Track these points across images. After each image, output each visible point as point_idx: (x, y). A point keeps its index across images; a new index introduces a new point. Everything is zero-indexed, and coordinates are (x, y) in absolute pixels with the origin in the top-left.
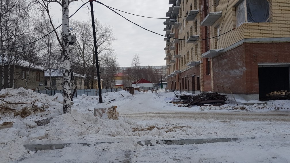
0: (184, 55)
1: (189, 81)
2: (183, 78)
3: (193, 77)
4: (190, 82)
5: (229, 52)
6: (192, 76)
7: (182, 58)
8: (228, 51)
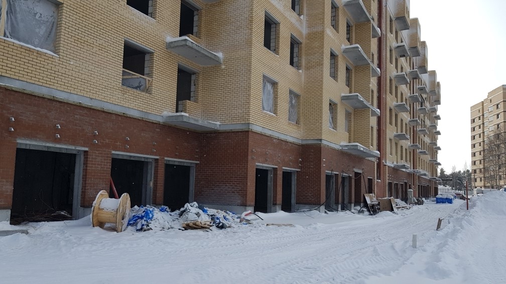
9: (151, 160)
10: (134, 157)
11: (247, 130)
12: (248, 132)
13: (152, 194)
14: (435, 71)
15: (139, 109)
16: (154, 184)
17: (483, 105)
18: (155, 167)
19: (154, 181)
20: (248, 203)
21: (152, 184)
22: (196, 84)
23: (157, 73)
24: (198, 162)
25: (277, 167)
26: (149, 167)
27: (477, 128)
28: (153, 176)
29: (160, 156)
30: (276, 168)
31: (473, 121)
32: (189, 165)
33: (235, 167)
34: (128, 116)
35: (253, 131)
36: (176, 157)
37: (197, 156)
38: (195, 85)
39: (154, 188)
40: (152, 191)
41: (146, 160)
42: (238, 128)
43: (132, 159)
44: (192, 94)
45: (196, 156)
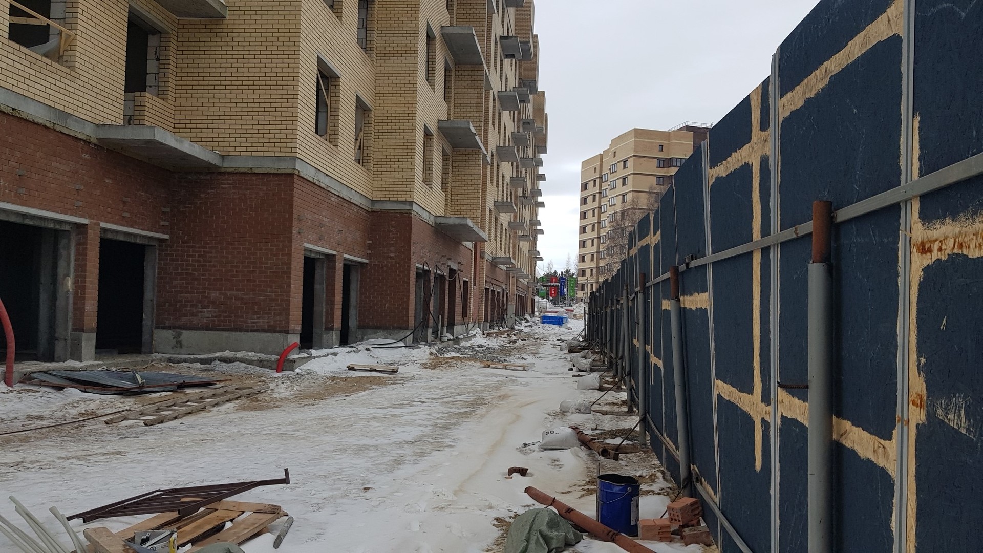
9: (67, 228)
10: (33, 217)
11: (289, 171)
12: (292, 175)
13: (71, 307)
14: (544, 91)
15: (47, 102)
16: (75, 282)
17: (601, 161)
18: (78, 244)
19: (76, 276)
20: (292, 327)
21: (69, 283)
22: (161, 57)
23: (84, 19)
24: (166, 237)
25: (335, 253)
26: (63, 242)
27: (590, 199)
28: (72, 265)
29: (90, 218)
30: (334, 256)
31: (584, 187)
32: (145, 242)
33: (261, 249)
34: (24, 116)
35: (302, 174)
36: (123, 221)
37: (167, 223)
38: (158, 59)
39: (76, 293)
40: (71, 301)
41: (58, 227)
42: (268, 166)
43: (28, 222)
44: (150, 80)
45: (162, 223)
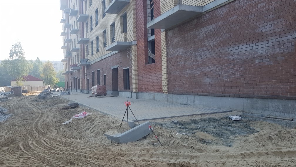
0: (96, 36)
1: (105, 76)
2: (93, 73)
3: (115, 71)
4: (107, 78)
5: (223, 8)
6: (112, 68)
7: (92, 42)
8: (220, 8)
